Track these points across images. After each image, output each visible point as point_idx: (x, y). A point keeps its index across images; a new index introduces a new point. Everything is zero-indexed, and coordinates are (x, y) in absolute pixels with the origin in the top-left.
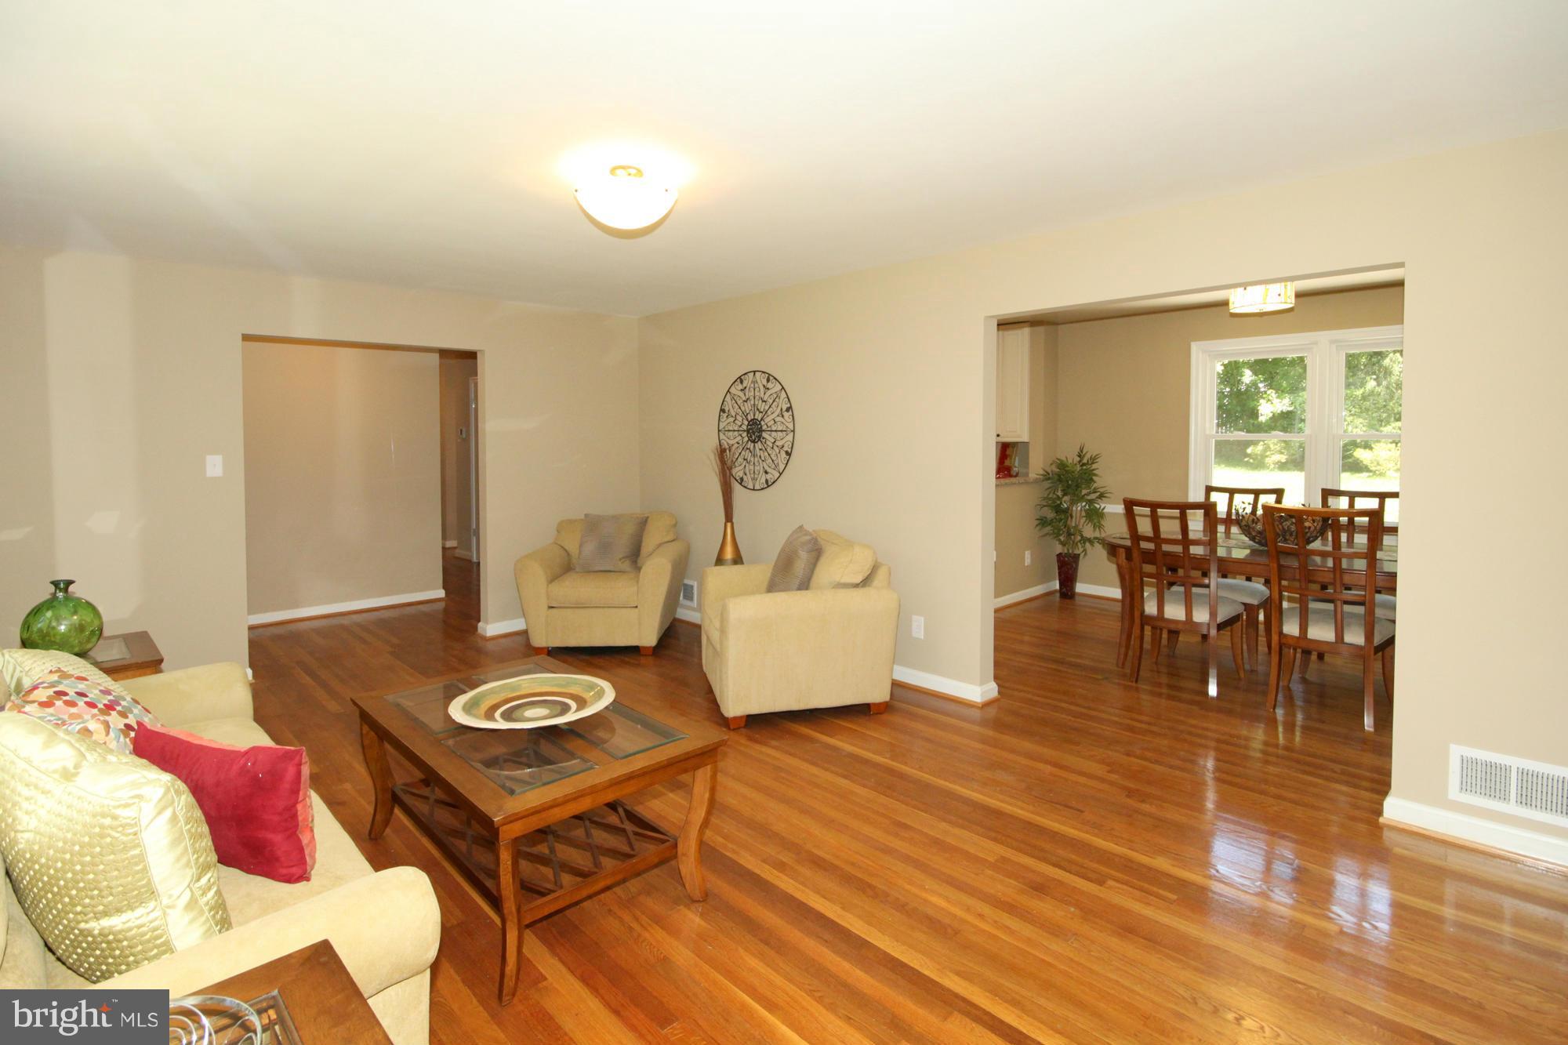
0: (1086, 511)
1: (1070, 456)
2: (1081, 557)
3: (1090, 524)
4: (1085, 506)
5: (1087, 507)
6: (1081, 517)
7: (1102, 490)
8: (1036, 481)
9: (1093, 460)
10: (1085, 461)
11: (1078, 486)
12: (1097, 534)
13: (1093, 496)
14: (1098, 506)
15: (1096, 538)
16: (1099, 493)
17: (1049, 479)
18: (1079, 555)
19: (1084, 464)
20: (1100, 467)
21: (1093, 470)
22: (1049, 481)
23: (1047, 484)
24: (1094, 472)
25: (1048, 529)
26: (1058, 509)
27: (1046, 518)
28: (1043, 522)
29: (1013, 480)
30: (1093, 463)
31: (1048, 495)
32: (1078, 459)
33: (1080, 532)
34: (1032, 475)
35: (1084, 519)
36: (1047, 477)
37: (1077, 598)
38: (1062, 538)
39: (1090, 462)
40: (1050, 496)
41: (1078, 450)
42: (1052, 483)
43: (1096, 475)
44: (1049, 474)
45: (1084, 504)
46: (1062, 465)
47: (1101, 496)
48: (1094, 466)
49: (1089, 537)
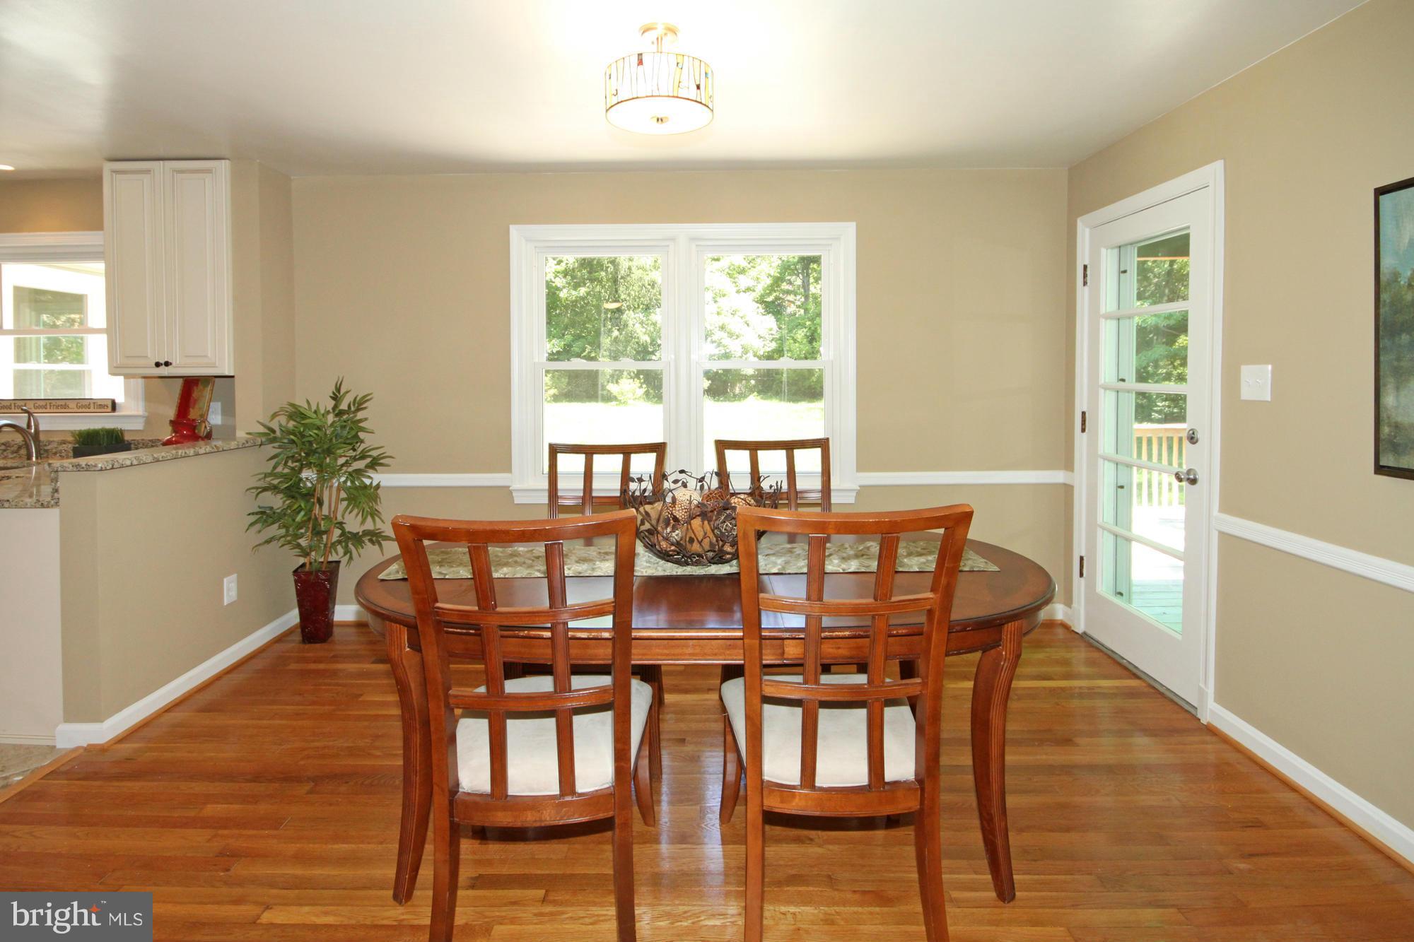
0: (347, 490)
1: (317, 398)
2: (342, 566)
3: (356, 511)
4: (345, 482)
5: (349, 484)
6: (339, 500)
7: (374, 453)
8: (244, 446)
9: (360, 404)
10: (344, 406)
11: (329, 452)
12: (369, 525)
13: (360, 465)
14: (367, 482)
15: (366, 533)
16: (369, 460)
17: (274, 440)
18: (338, 562)
19: (341, 413)
20: (369, 415)
21: (360, 421)
22: (276, 445)
23: (271, 450)
24: (361, 425)
25: (274, 530)
26: (294, 490)
27: (271, 508)
28: (265, 517)
29: (203, 447)
30: (358, 410)
31: (275, 468)
32: (333, 403)
33: (340, 525)
34: (241, 434)
35: (345, 503)
36: (270, 436)
37: (336, 631)
38: (303, 542)
39: (353, 409)
40: (279, 469)
41: (331, 389)
42: (280, 447)
43: (363, 430)
44: (274, 431)
45: (343, 479)
46: (296, 414)
47: (375, 464)
48: (360, 415)
49: (355, 531)
